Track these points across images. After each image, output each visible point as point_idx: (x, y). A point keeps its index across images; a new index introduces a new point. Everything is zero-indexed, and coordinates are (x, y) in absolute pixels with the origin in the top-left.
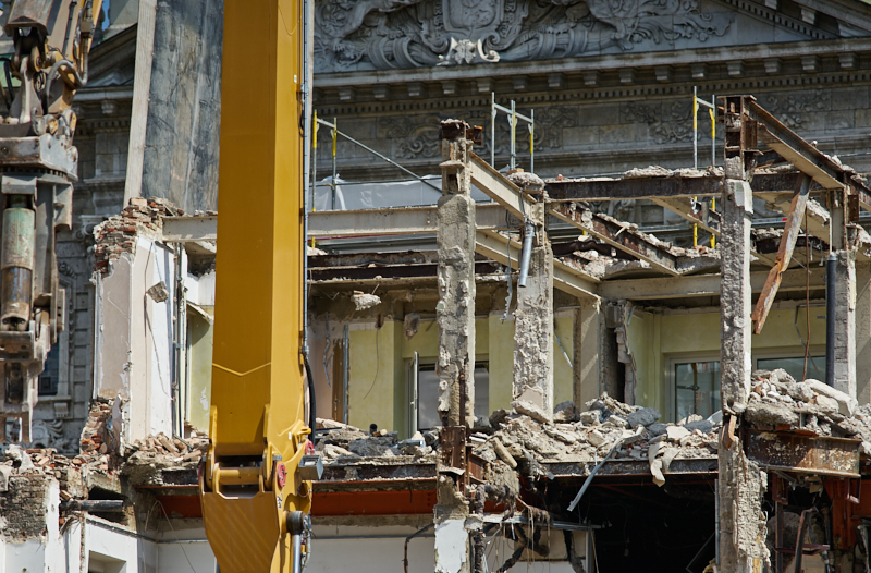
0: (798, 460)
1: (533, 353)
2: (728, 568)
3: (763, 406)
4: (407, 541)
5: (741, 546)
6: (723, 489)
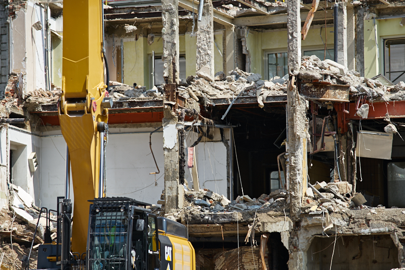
0: (322, 95)
1: (205, 50)
2: (292, 143)
3: (307, 72)
4: (151, 134)
5: (297, 133)
6: (289, 108)
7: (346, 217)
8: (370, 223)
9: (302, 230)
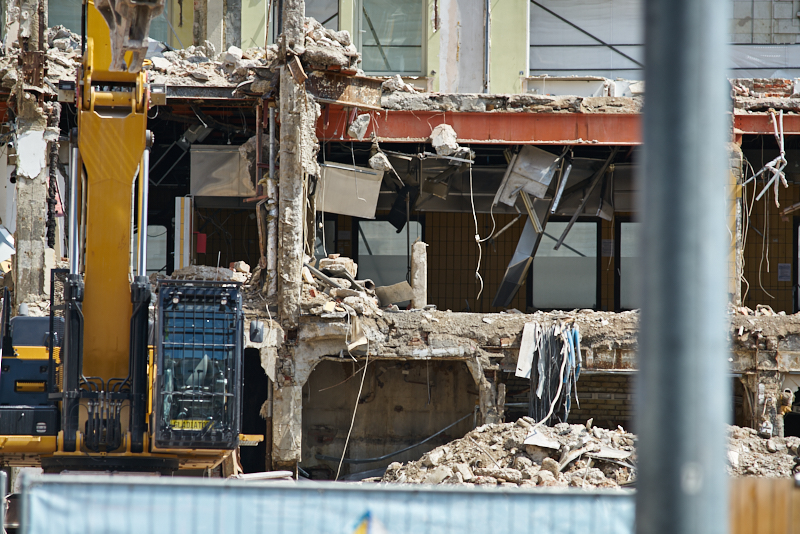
0: (339, 94)
2: (288, 182)
3: (320, 49)
5: (304, 164)
6: (284, 117)
7: (384, 326)
8: (430, 338)
9: (302, 347)
